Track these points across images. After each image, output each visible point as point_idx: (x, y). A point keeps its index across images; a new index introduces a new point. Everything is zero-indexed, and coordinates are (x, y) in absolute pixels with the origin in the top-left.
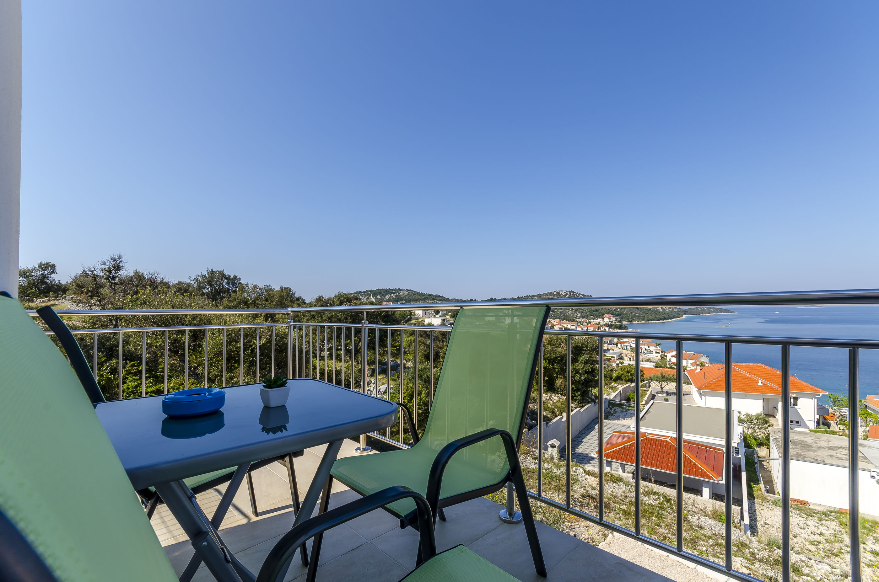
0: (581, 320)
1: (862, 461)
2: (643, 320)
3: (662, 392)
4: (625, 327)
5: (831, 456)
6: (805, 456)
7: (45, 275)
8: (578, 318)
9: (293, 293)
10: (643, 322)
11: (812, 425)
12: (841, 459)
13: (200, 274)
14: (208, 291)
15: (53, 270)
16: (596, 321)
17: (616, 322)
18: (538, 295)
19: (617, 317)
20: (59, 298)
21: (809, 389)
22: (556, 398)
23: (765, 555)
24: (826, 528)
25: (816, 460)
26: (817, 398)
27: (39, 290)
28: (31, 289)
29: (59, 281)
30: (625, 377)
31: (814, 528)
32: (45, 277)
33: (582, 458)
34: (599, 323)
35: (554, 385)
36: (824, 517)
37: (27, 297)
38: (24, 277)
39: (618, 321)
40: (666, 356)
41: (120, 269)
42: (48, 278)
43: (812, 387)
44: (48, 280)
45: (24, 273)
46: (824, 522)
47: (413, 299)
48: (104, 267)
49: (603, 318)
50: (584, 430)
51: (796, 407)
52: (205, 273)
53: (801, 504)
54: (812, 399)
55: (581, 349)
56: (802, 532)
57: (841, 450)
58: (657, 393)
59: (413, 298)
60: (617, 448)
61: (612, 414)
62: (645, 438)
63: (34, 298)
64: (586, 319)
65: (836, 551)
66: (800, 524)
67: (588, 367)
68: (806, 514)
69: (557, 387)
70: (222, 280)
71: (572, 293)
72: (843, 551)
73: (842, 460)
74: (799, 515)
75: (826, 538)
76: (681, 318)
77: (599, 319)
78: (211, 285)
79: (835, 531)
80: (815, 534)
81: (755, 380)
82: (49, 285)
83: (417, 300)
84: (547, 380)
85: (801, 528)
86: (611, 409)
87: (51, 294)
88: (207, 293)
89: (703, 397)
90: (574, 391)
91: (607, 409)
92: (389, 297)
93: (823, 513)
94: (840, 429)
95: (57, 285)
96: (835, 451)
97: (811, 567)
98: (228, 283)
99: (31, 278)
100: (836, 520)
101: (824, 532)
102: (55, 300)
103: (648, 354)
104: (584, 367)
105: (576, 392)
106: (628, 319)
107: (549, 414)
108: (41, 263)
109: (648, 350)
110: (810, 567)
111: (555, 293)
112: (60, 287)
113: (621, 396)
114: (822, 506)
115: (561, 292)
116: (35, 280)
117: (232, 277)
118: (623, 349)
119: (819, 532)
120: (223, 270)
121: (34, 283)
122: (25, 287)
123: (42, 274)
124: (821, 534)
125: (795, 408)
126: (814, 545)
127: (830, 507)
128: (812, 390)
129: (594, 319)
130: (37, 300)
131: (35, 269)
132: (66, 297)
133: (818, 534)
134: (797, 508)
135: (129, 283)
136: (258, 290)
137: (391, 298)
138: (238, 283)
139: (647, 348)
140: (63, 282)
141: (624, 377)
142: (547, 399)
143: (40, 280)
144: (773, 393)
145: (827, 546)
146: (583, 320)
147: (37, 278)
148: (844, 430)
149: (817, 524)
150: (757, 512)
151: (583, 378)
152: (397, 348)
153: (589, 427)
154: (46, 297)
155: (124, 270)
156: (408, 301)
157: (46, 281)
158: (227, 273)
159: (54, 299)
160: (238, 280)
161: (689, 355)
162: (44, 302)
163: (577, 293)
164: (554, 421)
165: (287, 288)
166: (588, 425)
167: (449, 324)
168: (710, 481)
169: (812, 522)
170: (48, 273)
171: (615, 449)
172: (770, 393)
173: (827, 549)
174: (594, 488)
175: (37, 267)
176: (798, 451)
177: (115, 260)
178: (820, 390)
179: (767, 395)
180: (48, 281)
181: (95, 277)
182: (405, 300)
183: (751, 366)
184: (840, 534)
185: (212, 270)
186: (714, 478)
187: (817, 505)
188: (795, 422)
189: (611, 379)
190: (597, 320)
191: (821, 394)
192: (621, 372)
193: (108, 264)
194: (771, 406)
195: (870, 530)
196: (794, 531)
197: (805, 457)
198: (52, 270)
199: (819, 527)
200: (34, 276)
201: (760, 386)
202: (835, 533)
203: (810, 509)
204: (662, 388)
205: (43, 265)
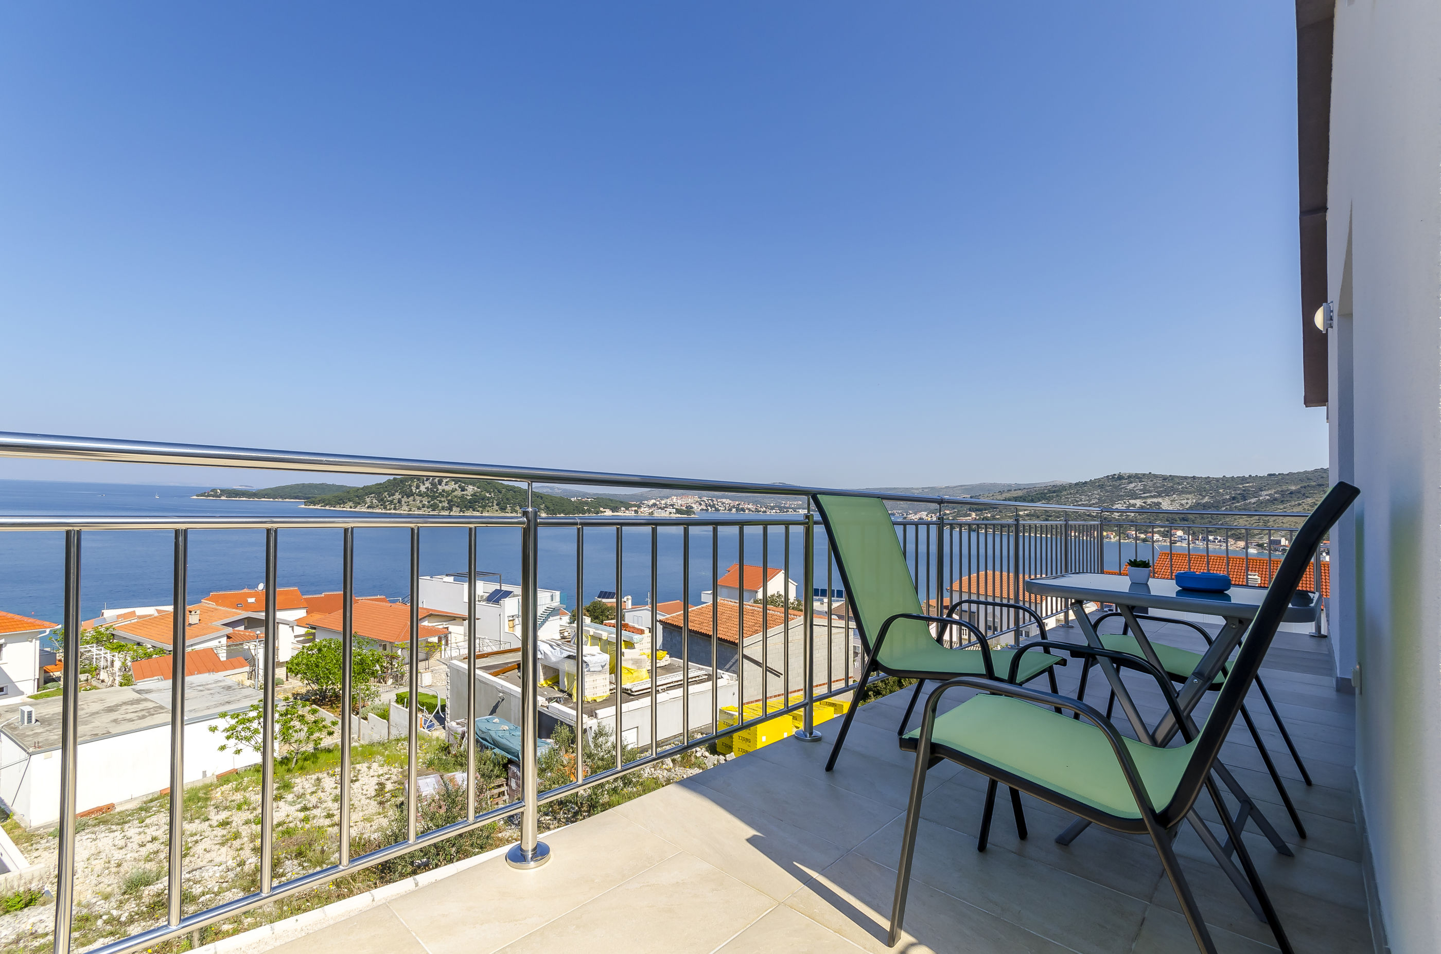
1: (160, 713)
5: (115, 721)
11: (29, 688)
12: (131, 720)
21: (25, 625)
23: (131, 910)
24: (155, 828)
25: (97, 735)
26: (41, 639)
31: (139, 837)
36: (143, 814)
43: (31, 620)
46: (148, 821)
53: (103, 813)
54: (31, 641)
56: (126, 852)
57: (124, 707)
66: (117, 842)
68: (118, 824)
72: (190, 845)
73: (133, 721)
74: (107, 831)
75: (161, 841)
80: (145, 845)
85: (121, 848)
93: (141, 809)
96: (118, 712)
100: (162, 810)
101: (155, 834)
114: (136, 799)
126: (150, 861)
127: (147, 795)
128: (33, 625)
133: (148, 842)
134: (99, 823)
149: (141, 830)
169: (132, 830)
178: (47, 623)
187: (127, 802)
191: (48, 631)
195: (207, 799)
196: (114, 858)
199: (146, 831)
203: (119, 813)
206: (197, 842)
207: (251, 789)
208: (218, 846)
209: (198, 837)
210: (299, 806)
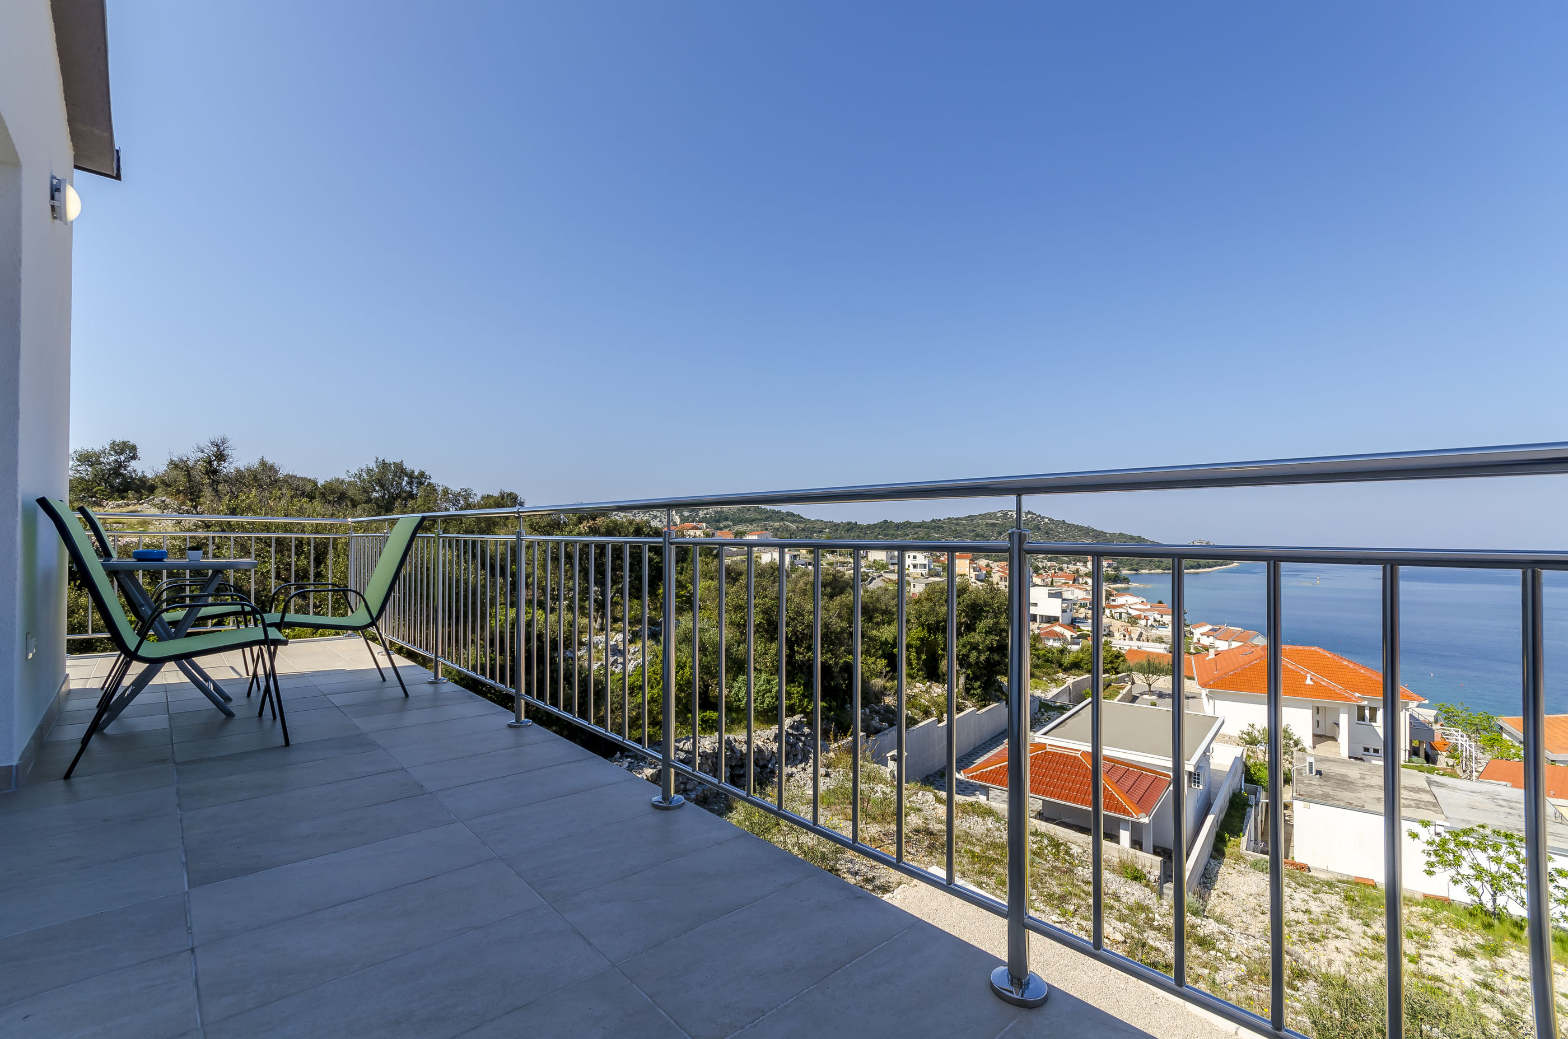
0: (1046, 565)
2: (1158, 567)
3: (1151, 693)
4: (1125, 579)
5: (1379, 799)
6: (1335, 797)
7: (121, 462)
8: (1040, 560)
9: (520, 502)
10: (1159, 571)
13: (364, 467)
14: (378, 495)
15: (134, 455)
16: (1072, 567)
17: (1109, 569)
18: (969, 517)
19: (1111, 562)
20: (143, 501)
22: (939, 690)
25: (1351, 804)
27: (112, 486)
28: (99, 485)
29: (143, 472)
30: (1088, 664)
31: (1300, 903)
32: (120, 465)
33: (965, 788)
34: (1077, 571)
35: (938, 668)
36: (1326, 888)
37: (92, 497)
38: (88, 465)
39: (1113, 569)
40: (1192, 633)
41: (225, 460)
42: (125, 467)
44: (126, 470)
45: (86, 458)
46: (1321, 895)
47: (747, 518)
48: (201, 455)
49: (1086, 563)
50: (983, 746)
51: (1373, 724)
52: (372, 465)
53: (1297, 869)
55: (980, 609)
58: (1142, 694)
59: (747, 516)
60: (998, 766)
61: (1041, 722)
62: (1044, 751)
63: (103, 499)
64: (1055, 564)
65: (1318, 935)
67: (993, 640)
69: (942, 672)
70: (400, 477)
71: (1029, 516)
72: (1330, 936)
76: (1230, 566)
77: (1078, 564)
78: (382, 486)
79: (1332, 908)
81: (1302, 675)
82: (126, 479)
83: (753, 521)
84: (924, 659)
86: (1043, 715)
87: (130, 494)
88: (377, 499)
89: (1210, 700)
90: (971, 680)
91: (1036, 713)
92: (705, 514)
93: (1327, 883)
94: (1447, 765)
95: (139, 480)
97: (1231, 941)
98: (410, 483)
99: (99, 466)
102: (136, 504)
103: (1160, 629)
104: (985, 639)
105: (975, 682)
106: (1131, 565)
107: (918, 715)
108: (114, 442)
109: (1159, 621)
110: (1229, 941)
111: (999, 515)
112: (144, 482)
113: (1070, 695)
114: (1331, 872)
115: (1010, 513)
116: (104, 470)
117: (416, 473)
118: (1113, 618)
119: (1303, 909)
120: (402, 461)
121: (103, 476)
122: (88, 481)
123: (116, 461)
124: (1307, 911)
125: (1371, 725)
127: (1342, 875)
129: (1069, 563)
130: (107, 504)
131: (104, 452)
132: (153, 499)
133: (1302, 911)
135: (237, 480)
136: (450, 496)
137: (708, 516)
138: (426, 484)
139: (1158, 617)
140: (150, 475)
141: (1085, 664)
142: (921, 691)
143: (113, 469)
144: (1329, 698)
145: (1308, 928)
146: (1049, 564)
147: (108, 467)
148: (1453, 766)
150: (1219, 877)
151: (983, 658)
152: (682, 600)
153: (994, 740)
154: (123, 499)
155: (231, 460)
156: (739, 522)
157: (122, 471)
158: (408, 466)
159: (136, 502)
160: (426, 478)
161: (1234, 632)
162: (118, 506)
163: (1040, 516)
164: (921, 724)
165: (510, 495)
166: (993, 738)
167: (802, 565)
168: (1127, 818)
169: (1301, 895)
170: (126, 458)
171: (994, 767)
172: (1324, 697)
173: (1306, 932)
174: (940, 822)
175: (108, 449)
176: (1326, 790)
177: (217, 445)
179: (1322, 702)
180: (126, 472)
181: (188, 471)
182: (733, 520)
183: (1300, 650)
184: (1338, 912)
185: (383, 460)
186: (1134, 814)
187: (1322, 870)
188: (1372, 751)
189: (1061, 665)
190: (1075, 564)
191: (1415, 703)
192: (1081, 655)
193: (206, 451)
194: (1330, 721)
197: (1334, 799)
198: (131, 455)
199: (1309, 902)
200: (104, 463)
201: (1308, 685)
202: (1331, 910)
203: (1308, 876)
204: (1150, 685)
205: (118, 445)
206: (1337, 937)
207: (1444, 926)
208: (1351, 953)
209: (1343, 934)
210: (1480, 978)
